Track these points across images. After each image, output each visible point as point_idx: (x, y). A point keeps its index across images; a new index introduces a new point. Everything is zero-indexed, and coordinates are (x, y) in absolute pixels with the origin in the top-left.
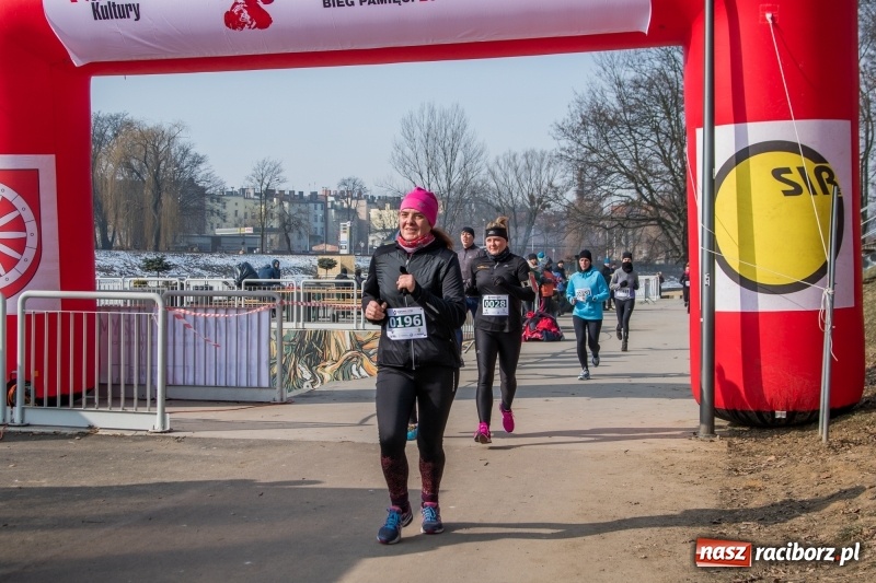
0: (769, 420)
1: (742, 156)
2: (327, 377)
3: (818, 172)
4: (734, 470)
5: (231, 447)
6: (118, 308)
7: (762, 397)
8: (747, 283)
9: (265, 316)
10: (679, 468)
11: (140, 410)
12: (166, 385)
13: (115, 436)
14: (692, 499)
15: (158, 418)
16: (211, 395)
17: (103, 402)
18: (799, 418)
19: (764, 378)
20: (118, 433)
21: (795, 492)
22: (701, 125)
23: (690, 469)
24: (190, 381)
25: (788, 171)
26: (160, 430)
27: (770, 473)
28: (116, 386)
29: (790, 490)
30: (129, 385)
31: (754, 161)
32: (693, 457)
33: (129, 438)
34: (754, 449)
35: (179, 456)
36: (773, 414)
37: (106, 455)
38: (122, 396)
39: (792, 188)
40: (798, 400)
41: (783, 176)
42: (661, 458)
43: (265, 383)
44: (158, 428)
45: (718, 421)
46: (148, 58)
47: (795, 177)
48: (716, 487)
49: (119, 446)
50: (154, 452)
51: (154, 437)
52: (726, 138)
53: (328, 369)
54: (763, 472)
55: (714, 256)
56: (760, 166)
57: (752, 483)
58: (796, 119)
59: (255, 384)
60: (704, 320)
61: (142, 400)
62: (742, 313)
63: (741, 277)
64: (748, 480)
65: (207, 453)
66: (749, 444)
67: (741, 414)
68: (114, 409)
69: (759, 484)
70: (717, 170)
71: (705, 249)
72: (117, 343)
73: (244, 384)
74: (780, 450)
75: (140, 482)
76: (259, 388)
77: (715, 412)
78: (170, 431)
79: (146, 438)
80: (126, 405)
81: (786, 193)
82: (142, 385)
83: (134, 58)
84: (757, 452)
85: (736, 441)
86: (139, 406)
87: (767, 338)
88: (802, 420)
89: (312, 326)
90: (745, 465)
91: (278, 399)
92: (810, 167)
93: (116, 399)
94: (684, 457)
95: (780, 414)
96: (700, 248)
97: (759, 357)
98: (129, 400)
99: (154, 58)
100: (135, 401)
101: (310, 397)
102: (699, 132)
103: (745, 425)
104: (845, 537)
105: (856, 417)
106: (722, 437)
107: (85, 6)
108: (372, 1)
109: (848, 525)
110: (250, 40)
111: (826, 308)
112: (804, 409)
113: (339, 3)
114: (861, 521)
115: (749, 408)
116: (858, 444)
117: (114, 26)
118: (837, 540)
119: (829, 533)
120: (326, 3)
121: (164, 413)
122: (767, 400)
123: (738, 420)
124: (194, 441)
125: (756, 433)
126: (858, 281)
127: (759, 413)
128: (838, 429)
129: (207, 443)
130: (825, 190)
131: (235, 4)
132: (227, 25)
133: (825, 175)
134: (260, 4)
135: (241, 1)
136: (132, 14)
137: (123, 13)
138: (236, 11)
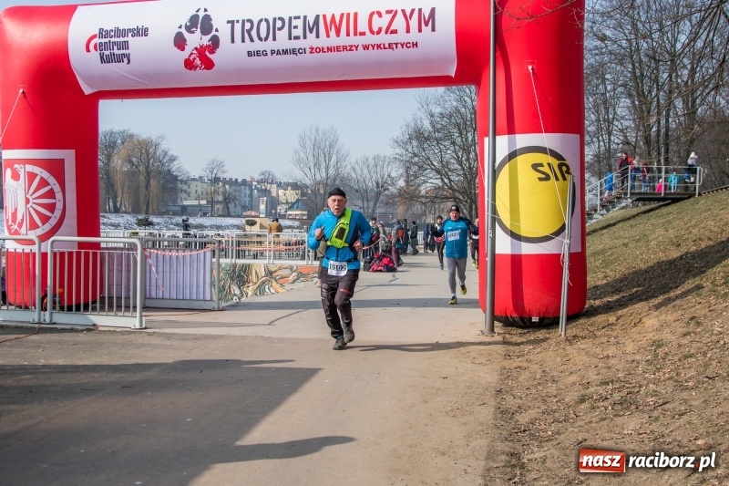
0: (528, 323)
1: (512, 155)
2: (250, 293)
3: (560, 166)
4: (508, 356)
5: (184, 339)
6: (115, 249)
7: (523, 308)
8: (515, 236)
9: (209, 254)
11: (126, 314)
12: (145, 297)
13: (110, 331)
14: (483, 375)
15: (138, 319)
16: (174, 304)
17: (102, 308)
18: (546, 321)
19: (525, 296)
20: (112, 329)
21: (547, 370)
22: (487, 135)
23: (480, 354)
24: (161, 296)
25: (541, 165)
27: (531, 358)
28: (111, 298)
29: (544, 369)
30: (119, 298)
31: (520, 159)
33: (118, 332)
34: (519, 341)
35: (150, 345)
36: (531, 319)
37: (102, 344)
38: (115, 305)
39: (544, 176)
40: (546, 311)
41: (539, 168)
42: (462, 347)
43: (208, 298)
44: (138, 326)
45: (496, 323)
46: (136, 88)
47: (546, 169)
48: (497, 367)
49: (111, 337)
50: (134, 342)
51: (134, 332)
52: (503, 144)
53: (250, 288)
54: (526, 357)
55: (495, 219)
56: (524, 162)
57: (520, 364)
58: (546, 132)
59: (202, 298)
60: (488, 259)
61: (127, 308)
62: (512, 256)
63: (511, 232)
64: (517, 362)
65: (168, 343)
66: (516, 339)
67: (510, 319)
68: (109, 313)
69: (524, 364)
70: (497, 164)
71: (490, 214)
72: (111, 271)
73: (195, 297)
75: (123, 363)
76: (204, 300)
77: (494, 318)
78: (145, 328)
79: (130, 333)
80: (117, 311)
81: (540, 179)
82: (127, 298)
83: (126, 88)
84: (521, 343)
85: (508, 336)
86: (125, 311)
87: (528, 273)
88: (549, 322)
89: (240, 262)
90: (514, 352)
91: (216, 308)
92: (555, 163)
93: (111, 307)
95: (535, 319)
96: (486, 213)
97: (522, 283)
98: (119, 307)
99: (139, 88)
100: (123, 308)
101: (236, 306)
102: (486, 140)
103: (512, 326)
104: (582, 400)
105: (582, 321)
106: (499, 334)
107: (95, 55)
108: (279, 53)
109: (583, 392)
110: (200, 77)
111: (565, 252)
112: (550, 316)
113: (258, 53)
114: (592, 390)
115: (515, 315)
116: (583, 338)
117: (113, 67)
118: (577, 403)
119: (571, 397)
120: (250, 54)
121: (141, 316)
122: (527, 310)
123: (508, 323)
124: (160, 335)
125: (520, 331)
126: (584, 234)
127: (522, 319)
128: (572, 328)
129: (169, 336)
130: (564, 179)
131: (192, 54)
132: (186, 67)
133: (564, 169)
134: (207, 53)
135: (195, 52)
136: (125, 60)
137: (119, 59)
138: (191, 58)
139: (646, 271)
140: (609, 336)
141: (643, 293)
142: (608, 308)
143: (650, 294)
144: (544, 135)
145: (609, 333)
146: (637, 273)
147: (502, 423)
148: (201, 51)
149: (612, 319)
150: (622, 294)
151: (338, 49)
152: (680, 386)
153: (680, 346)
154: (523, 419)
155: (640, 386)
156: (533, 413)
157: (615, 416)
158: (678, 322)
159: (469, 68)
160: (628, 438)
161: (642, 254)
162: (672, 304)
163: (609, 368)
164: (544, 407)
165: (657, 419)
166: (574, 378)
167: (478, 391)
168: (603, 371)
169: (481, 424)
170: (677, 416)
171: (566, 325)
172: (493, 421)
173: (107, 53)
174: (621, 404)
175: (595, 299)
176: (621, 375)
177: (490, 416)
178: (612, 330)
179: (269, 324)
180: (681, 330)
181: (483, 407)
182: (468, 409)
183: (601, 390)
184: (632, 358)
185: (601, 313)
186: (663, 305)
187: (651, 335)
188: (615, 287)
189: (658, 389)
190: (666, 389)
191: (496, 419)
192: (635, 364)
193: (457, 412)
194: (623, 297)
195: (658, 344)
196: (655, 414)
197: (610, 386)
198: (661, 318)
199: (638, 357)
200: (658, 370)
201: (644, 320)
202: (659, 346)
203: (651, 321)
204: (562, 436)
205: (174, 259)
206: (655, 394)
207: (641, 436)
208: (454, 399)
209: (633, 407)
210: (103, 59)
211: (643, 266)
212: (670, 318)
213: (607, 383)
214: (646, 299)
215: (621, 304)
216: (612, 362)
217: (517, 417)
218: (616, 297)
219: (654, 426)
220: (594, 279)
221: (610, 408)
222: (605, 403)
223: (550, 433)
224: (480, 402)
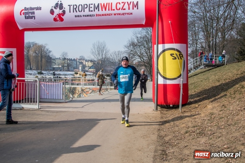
0: (169, 107)
1: (164, 51)
2: (76, 97)
3: (180, 55)
4: (162, 118)
5: (53, 112)
6: (30, 82)
7: (167, 102)
8: (165, 78)
9: (62, 84)
10: (150, 117)
11: (34, 104)
12: (40, 98)
13: (28, 110)
15: (37, 106)
16: (50, 101)
17: (25, 102)
18: (175, 106)
19: (168, 98)
20: (29, 109)
21: (175, 122)
22: (155, 44)
23: (153, 117)
24: (45, 98)
25: (173, 54)
26: (38, 108)
28: (28, 99)
30: (31, 99)
31: (166, 52)
32: (153, 115)
33: (31, 110)
34: (166, 113)
35: (41, 114)
36: (170, 105)
37: (25, 114)
39: (174, 58)
40: (175, 103)
42: (147, 115)
43: (61, 98)
44: (37, 108)
45: (158, 107)
46: (37, 28)
48: (158, 122)
49: (28, 112)
50: (36, 113)
51: (36, 110)
53: (76, 95)
54: (168, 118)
55: (158, 72)
56: (168, 53)
57: (166, 121)
58: (175, 43)
59: (59, 98)
60: (156, 86)
61: (34, 102)
62: (164, 84)
63: (163, 76)
65: (48, 114)
66: (165, 112)
67: (163, 106)
68: (28, 104)
70: (159, 54)
71: (156, 70)
72: (28, 89)
73: (57, 98)
74: (171, 113)
75: (32, 120)
76: (60, 99)
77: (157, 105)
78: (40, 109)
79: (35, 110)
80: (30, 103)
81: (173, 59)
82: (34, 98)
83: (34, 28)
84: (167, 114)
85: (162, 111)
87: (169, 90)
88: (176, 107)
89: (73, 86)
90: (164, 116)
91: (64, 102)
92: (178, 53)
93: (28, 101)
94: (151, 115)
95: (171, 106)
97: (167, 94)
98: (31, 101)
99: (38, 27)
100: (32, 102)
101: (71, 101)
102: (155, 46)
103: (164, 108)
104: (186, 133)
105: (187, 106)
106: (159, 111)
107: (23, 16)
108: (85, 16)
109: (187, 130)
110: (59, 24)
111: (181, 83)
112: (176, 104)
113: (78, 16)
114: (190, 129)
115: (164, 104)
116: (187, 112)
117: (29, 20)
118: (185, 133)
119: (183, 132)
120: (76, 16)
121: (39, 105)
122: (169, 103)
123: (162, 107)
124: (45, 111)
125: (166, 109)
126: (187, 78)
127: (167, 105)
128: (183, 109)
129: (48, 111)
130: (181, 59)
131: (56, 16)
132: (54, 20)
133: (181, 55)
134: (61, 16)
135: (57, 15)
136: (33, 18)
137: (31, 18)
138: (56, 18)
139: (208, 90)
140: (196, 111)
141: (207, 97)
142: (196, 102)
143: (209, 97)
144: (174, 44)
145: (196, 110)
146: (205, 90)
147: (160, 140)
148: (59, 15)
149: (197, 106)
150: (200, 97)
151: (105, 15)
152: (219, 128)
153: (219, 114)
154: (167, 139)
155: (206, 128)
156: (170, 137)
157: (197, 138)
158: (218, 107)
159: (149, 22)
160: (201, 145)
161: (207, 84)
162: (217, 101)
163: (196, 122)
164: (174, 135)
165: (211, 139)
166: (184, 125)
167: (152, 130)
168: (194, 123)
169: (153, 140)
170: (218, 138)
171: (182, 107)
172: (157, 140)
173: (27, 15)
174: (199, 134)
175: (191, 99)
176: (199, 124)
177: (156, 138)
178: (197, 109)
179: (82, 107)
180: (219, 109)
181: (153, 135)
182: (148, 135)
183: (193, 129)
184: (203, 119)
185: (193, 104)
186: (214, 101)
187: (210, 111)
188: (198, 95)
189: (212, 129)
190: (214, 129)
191: (157, 139)
192: (204, 121)
193: (145, 137)
194: (201, 98)
195: (212, 114)
196: (211, 137)
197: (196, 128)
198: (213, 105)
199: (205, 118)
200: (212, 122)
201: (207, 106)
202: (212, 115)
203: (210, 106)
204: (180, 145)
205: (50, 85)
206: (211, 130)
207: (206, 144)
208: (144, 132)
209: (203, 135)
210: (26, 18)
211: (207, 88)
212: (216, 105)
213: (195, 127)
214: (208, 99)
215: (200, 101)
216: (197, 120)
217: (165, 138)
218: (198, 98)
219: (210, 141)
220: (191, 92)
221: (196, 135)
222: (194, 134)
223: (176, 143)
224: (152, 133)
